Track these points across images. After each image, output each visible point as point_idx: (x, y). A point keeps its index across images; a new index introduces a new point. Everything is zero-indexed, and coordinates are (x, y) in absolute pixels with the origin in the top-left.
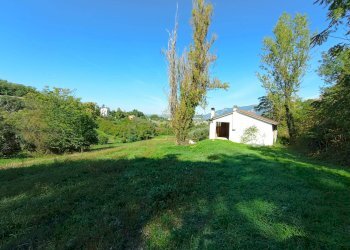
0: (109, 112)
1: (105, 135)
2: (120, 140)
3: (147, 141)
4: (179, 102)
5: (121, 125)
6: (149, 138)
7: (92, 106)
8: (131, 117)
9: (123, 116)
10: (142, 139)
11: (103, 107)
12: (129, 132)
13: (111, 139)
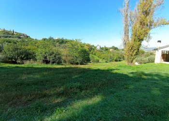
0: (101, 48)
1: (98, 58)
2: (104, 61)
3: (119, 62)
4: (130, 39)
5: (106, 54)
6: (120, 61)
7: (88, 45)
8: (111, 50)
9: (107, 49)
10: (116, 61)
11: (98, 45)
12: (109, 57)
13: (100, 61)
